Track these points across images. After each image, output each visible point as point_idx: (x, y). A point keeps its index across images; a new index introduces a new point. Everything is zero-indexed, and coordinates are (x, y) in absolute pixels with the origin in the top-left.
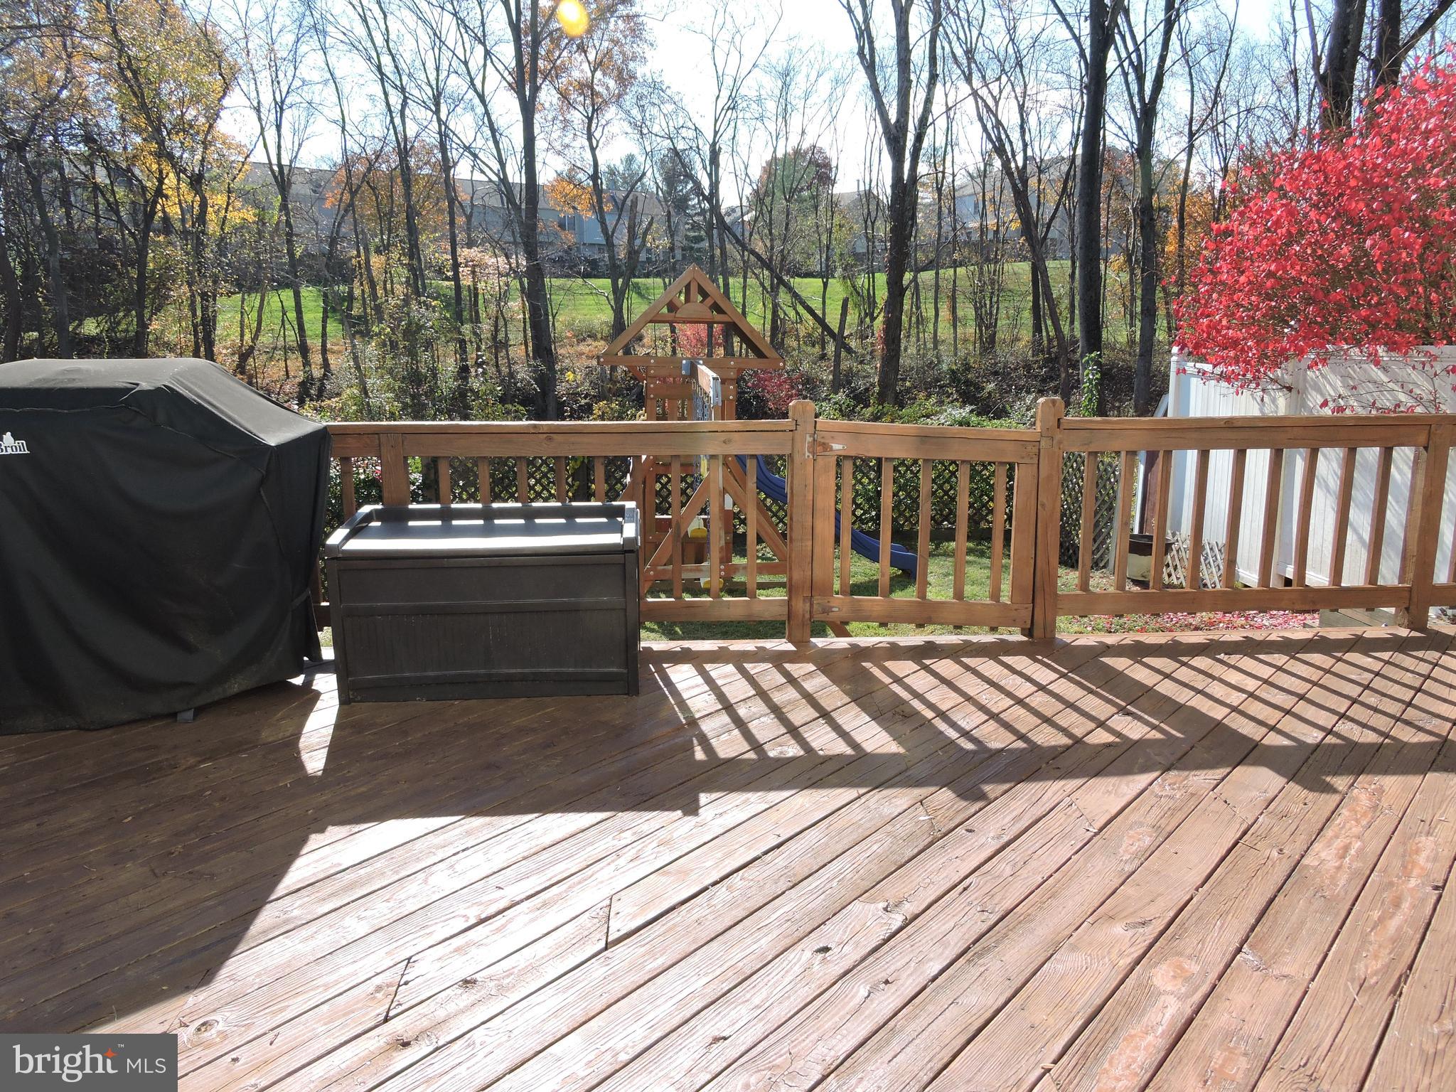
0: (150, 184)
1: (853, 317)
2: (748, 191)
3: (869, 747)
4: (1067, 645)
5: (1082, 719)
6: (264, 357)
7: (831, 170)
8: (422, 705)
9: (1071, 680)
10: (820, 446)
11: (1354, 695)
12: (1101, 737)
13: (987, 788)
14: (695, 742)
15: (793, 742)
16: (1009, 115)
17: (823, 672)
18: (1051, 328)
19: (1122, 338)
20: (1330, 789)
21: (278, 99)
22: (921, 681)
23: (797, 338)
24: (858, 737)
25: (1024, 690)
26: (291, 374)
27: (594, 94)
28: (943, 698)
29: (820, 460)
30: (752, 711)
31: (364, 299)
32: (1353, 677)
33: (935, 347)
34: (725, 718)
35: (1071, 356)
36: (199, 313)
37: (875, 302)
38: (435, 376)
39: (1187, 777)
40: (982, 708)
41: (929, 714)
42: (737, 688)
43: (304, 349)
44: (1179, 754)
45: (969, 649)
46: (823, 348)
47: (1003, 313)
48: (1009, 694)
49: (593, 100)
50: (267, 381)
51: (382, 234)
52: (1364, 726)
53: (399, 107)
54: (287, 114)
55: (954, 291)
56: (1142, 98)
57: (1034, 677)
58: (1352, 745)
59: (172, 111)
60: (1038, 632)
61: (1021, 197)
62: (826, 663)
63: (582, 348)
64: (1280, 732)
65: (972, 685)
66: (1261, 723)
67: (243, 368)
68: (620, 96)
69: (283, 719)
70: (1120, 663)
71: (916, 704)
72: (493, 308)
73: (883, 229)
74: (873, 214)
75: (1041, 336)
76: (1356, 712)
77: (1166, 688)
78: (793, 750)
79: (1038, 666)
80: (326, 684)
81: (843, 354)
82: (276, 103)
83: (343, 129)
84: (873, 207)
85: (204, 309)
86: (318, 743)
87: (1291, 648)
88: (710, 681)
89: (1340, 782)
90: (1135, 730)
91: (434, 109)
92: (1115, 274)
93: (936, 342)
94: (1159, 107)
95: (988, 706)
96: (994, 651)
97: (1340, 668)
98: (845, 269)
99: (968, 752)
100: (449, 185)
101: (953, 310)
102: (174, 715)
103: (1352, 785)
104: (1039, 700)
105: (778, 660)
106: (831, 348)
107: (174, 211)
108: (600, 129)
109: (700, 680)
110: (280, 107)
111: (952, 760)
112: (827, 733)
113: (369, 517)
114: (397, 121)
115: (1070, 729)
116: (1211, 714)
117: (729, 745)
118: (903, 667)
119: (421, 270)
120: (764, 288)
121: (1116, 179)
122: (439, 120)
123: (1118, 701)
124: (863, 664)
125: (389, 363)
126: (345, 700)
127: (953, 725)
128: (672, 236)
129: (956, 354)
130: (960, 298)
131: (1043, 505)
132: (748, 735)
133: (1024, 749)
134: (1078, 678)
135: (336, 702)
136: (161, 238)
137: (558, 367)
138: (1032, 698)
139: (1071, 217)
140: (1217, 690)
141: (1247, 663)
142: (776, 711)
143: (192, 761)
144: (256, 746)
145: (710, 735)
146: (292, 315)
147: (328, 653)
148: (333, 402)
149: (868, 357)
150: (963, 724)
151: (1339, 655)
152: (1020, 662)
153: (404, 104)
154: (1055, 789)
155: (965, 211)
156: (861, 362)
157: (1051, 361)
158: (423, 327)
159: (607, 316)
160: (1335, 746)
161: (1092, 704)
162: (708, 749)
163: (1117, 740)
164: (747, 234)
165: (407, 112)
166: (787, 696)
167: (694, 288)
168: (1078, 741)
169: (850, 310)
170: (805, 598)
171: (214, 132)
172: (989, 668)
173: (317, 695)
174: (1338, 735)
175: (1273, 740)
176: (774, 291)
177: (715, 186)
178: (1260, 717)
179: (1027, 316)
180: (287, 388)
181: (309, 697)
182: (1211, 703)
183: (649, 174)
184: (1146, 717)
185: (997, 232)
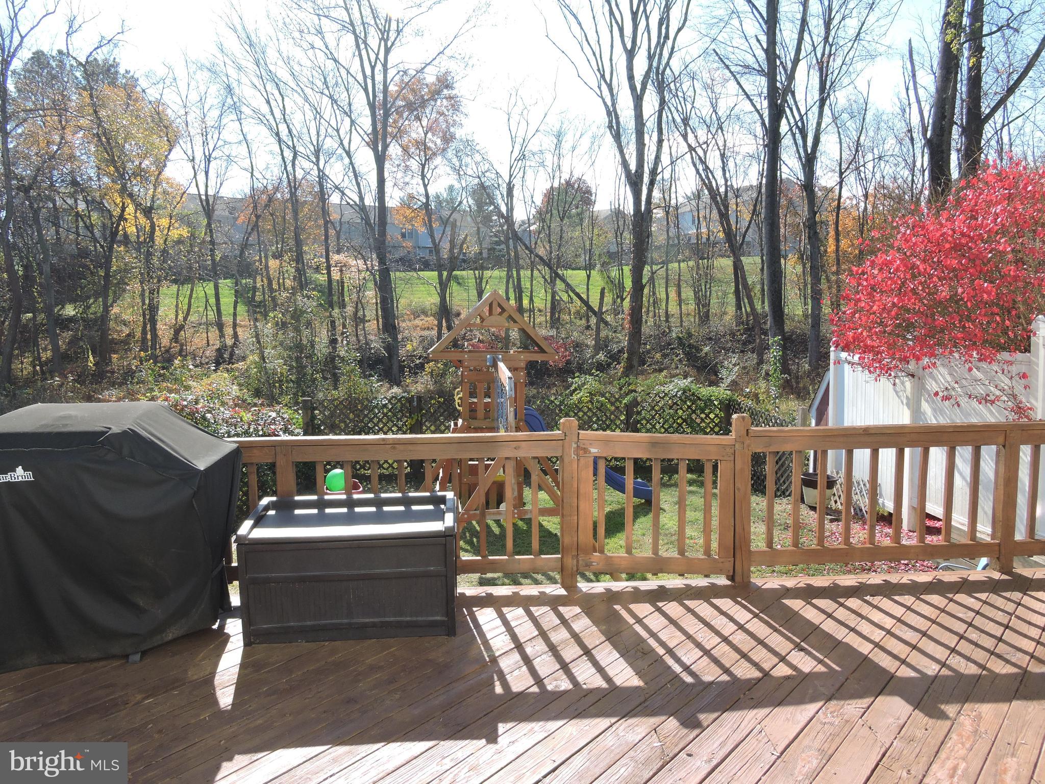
0: (116, 212)
1: (608, 299)
2: (533, 211)
3: (618, 681)
4: (759, 588)
5: (770, 655)
6: (192, 330)
7: (591, 195)
8: (304, 646)
9: (761, 620)
10: (582, 450)
11: (961, 631)
12: (782, 671)
13: (702, 717)
14: (496, 678)
15: (565, 677)
16: (714, 161)
17: (586, 614)
18: (747, 305)
19: (799, 312)
20: (943, 716)
21: (207, 154)
22: (655, 622)
23: (570, 314)
24: (611, 672)
25: (728, 628)
26: (211, 342)
27: (426, 148)
28: (671, 636)
29: (582, 461)
30: (538, 649)
31: (263, 289)
32: (960, 615)
33: (667, 321)
34: (516, 656)
35: (763, 326)
36: (147, 302)
37: (624, 287)
38: (313, 346)
39: (842, 707)
40: (699, 645)
41: (661, 651)
42: (526, 630)
43: (220, 326)
44: (837, 685)
45: (689, 592)
46: (588, 321)
47: (714, 295)
48: (717, 633)
49: (425, 152)
50: (193, 348)
51: (277, 244)
52: (968, 659)
53: (291, 158)
54: (213, 164)
55: (679, 280)
56: (805, 150)
57: (735, 617)
58: (959, 676)
59: (133, 162)
60: (738, 578)
61: (724, 216)
62: (589, 605)
63: (417, 322)
64: (910, 666)
65: (692, 625)
66: (895, 657)
67: (177, 339)
68: (444, 150)
69: (204, 659)
70: (795, 604)
71: (652, 642)
72: (354, 296)
73: (628, 238)
74: (621, 228)
75: (741, 313)
76: (964, 647)
77: (829, 626)
78: (565, 685)
79: (738, 607)
80: (234, 627)
81: (602, 325)
82: (205, 156)
83: (252, 173)
84: (621, 223)
85: (151, 300)
86: (229, 681)
87: (916, 589)
88: (506, 623)
89: (950, 710)
90: (806, 664)
91: (314, 160)
92: (792, 267)
93: (667, 315)
94: (818, 154)
95: (703, 643)
96: (707, 594)
97: (952, 607)
98: (602, 265)
99: (688, 685)
100: (325, 212)
101: (679, 294)
102: (126, 656)
103: (959, 712)
104: (739, 638)
105: (554, 603)
106: (593, 320)
107: (132, 230)
108: (430, 171)
109: (498, 622)
110: (208, 159)
111: (677, 692)
112: (589, 668)
113: (267, 508)
114: (290, 168)
115: (760, 664)
116: (860, 650)
117: (520, 681)
118: (643, 609)
119: (304, 271)
120: (546, 280)
121: (790, 202)
122: (319, 169)
123: (794, 638)
124: (615, 607)
125: (281, 337)
126: (248, 643)
127: (678, 660)
128: (481, 244)
129: (681, 326)
130: (683, 285)
131: (739, 489)
132: (533, 672)
133: (728, 682)
134: (766, 618)
135: (242, 644)
136: (122, 248)
137: (400, 337)
138: (734, 636)
139: (760, 229)
140: (865, 627)
141: (885, 603)
142: (553, 649)
143: (139, 697)
144: (184, 684)
145: (506, 671)
146: (212, 301)
147: (235, 600)
148: (240, 365)
149: (620, 328)
150: (684, 659)
151: (950, 596)
152: (725, 603)
153: (295, 158)
154: (749, 718)
155: (685, 225)
156: (615, 332)
157: (749, 330)
158: (305, 312)
159: (436, 299)
160: (947, 677)
161: (777, 642)
162: (505, 684)
163: (794, 673)
164: (533, 243)
165: (297, 162)
166: (560, 636)
167: (495, 305)
168: (766, 674)
169: (606, 294)
170: (573, 556)
171: (161, 177)
172: (703, 609)
173: (228, 637)
174: (950, 668)
175: (905, 672)
176: (553, 282)
177: (510, 209)
178: (895, 652)
179: (731, 298)
180: (208, 353)
181: (222, 639)
182: (860, 639)
183: (465, 202)
184: (814, 652)
185: (708, 239)
